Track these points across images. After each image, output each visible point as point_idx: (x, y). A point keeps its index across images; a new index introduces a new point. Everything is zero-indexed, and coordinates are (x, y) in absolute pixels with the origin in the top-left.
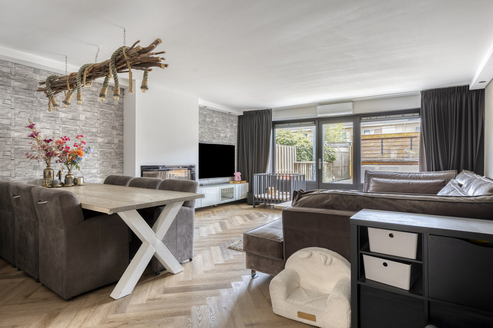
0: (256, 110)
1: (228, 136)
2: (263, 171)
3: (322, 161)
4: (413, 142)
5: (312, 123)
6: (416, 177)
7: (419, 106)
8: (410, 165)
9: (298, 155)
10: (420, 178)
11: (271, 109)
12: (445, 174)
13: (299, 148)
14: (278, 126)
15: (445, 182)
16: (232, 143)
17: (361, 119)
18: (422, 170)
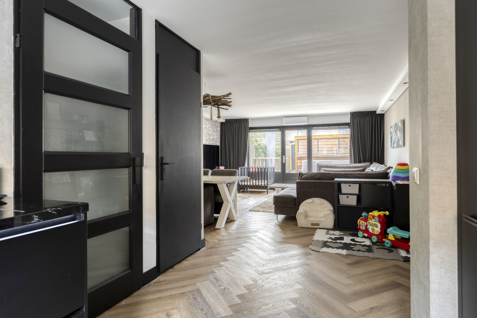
0: (236, 118)
1: (215, 139)
2: (242, 165)
3: (285, 157)
4: (340, 142)
5: (278, 130)
6: (348, 167)
7: (349, 121)
8: (338, 159)
9: (256, 152)
10: (350, 168)
11: (248, 119)
12: (364, 164)
13: (258, 147)
14: (252, 131)
15: (364, 169)
16: (217, 143)
17: (312, 128)
18: (351, 162)
